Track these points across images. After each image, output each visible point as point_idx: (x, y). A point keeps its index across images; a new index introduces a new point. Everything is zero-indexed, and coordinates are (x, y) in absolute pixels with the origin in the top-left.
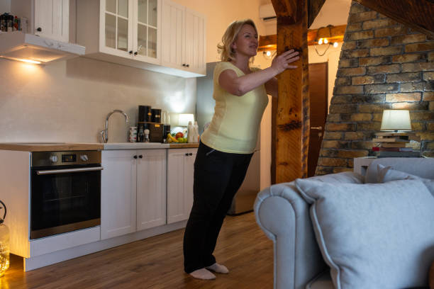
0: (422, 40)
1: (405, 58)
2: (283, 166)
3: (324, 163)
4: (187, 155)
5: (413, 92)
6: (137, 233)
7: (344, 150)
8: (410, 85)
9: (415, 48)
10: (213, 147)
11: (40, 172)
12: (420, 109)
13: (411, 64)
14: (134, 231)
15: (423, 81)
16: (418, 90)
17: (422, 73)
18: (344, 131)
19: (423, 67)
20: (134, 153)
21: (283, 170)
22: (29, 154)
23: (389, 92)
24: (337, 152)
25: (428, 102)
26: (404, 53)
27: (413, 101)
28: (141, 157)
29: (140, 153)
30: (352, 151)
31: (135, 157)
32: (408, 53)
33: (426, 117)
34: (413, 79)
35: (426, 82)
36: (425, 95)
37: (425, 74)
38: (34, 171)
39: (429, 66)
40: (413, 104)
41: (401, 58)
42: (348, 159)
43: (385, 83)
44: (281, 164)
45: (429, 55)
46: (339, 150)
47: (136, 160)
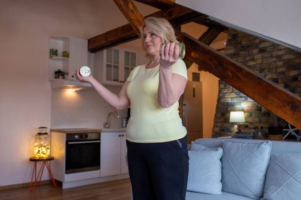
6: (121, 174)
11: (70, 143)
12: (257, 110)
14: (119, 173)
20: (119, 134)
22: (65, 135)
23: (243, 101)
28: (123, 136)
29: (122, 134)
31: (120, 136)
38: (67, 142)
43: (241, 97)
46: (220, 133)
47: (120, 137)
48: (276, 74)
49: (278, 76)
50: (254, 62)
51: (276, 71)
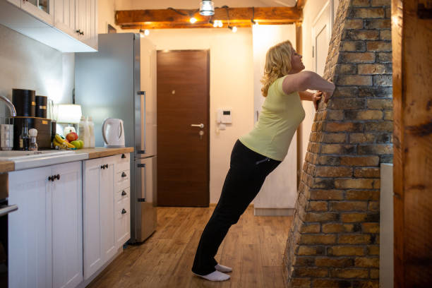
2: (417, 191)
3: (322, 173)
4: (103, 168)
7: (349, 156)
18: (348, 133)
21: (416, 197)
24: (339, 159)
28: (57, 177)
29: (55, 169)
30: (359, 156)
31: (51, 179)
42: (354, 167)
47: (53, 183)
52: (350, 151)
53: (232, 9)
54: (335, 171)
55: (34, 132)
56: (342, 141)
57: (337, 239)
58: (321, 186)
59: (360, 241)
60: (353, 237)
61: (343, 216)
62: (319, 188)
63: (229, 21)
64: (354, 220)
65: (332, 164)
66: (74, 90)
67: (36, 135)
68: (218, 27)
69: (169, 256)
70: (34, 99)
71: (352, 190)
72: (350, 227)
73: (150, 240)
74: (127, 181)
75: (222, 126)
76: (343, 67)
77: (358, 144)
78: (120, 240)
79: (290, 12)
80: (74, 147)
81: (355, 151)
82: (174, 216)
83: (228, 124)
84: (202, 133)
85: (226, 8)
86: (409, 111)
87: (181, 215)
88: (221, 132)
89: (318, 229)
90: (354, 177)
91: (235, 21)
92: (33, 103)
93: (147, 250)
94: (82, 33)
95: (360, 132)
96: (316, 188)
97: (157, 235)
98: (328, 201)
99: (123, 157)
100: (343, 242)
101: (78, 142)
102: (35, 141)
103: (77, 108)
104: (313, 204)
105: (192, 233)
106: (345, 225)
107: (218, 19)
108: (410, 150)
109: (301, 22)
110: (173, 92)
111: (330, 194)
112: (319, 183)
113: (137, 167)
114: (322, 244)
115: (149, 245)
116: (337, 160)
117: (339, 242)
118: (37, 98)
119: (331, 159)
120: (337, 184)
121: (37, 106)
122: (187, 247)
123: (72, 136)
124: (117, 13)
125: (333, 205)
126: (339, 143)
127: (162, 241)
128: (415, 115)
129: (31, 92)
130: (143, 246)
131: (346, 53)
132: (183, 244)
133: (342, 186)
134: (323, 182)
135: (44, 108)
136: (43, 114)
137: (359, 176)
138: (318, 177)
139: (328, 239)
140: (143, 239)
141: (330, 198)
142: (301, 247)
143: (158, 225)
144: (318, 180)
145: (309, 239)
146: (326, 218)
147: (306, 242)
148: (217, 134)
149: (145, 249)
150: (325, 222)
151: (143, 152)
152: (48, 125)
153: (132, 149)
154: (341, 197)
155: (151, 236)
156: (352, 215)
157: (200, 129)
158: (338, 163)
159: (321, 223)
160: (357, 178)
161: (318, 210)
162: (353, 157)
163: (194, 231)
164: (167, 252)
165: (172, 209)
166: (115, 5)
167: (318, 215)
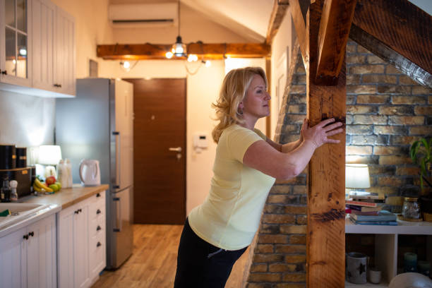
0: (373, 93)
1: (357, 109)
2: (319, 266)
3: (269, 220)
4: (77, 212)
5: (365, 145)
7: (292, 205)
8: (362, 138)
9: (366, 100)
10: (219, 246)
12: (371, 163)
13: (363, 116)
15: (374, 134)
16: (370, 144)
17: (373, 126)
18: (292, 185)
19: (375, 120)
21: (319, 271)
24: (284, 208)
25: (378, 156)
26: (356, 104)
27: (364, 154)
28: (31, 234)
30: (301, 206)
32: (359, 105)
33: (377, 171)
34: (364, 131)
35: (376, 135)
36: (376, 149)
37: (375, 128)
39: (380, 120)
40: (365, 157)
41: (353, 108)
42: (296, 215)
44: (316, 263)
45: (380, 108)
46: (286, 206)
48: (412, 99)
49: (413, 101)
50: (368, 69)
51: (411, 92)
52: (293, 201)
53: (206, 45)
54: (280, 218)
55: (14, 184)
56: (287, 192)
57: (281, 278)
58: (268, 231)
59: (303, 280)
60: (296, 276)
61: (287, 258)
62: (266, 234)
63: (203, 56)
64: (297, 262)
65: (278, 212)
66: (55, 130)
67: (16, 186)
68: (193, 61)
69: (140, 284)
70: (14, 151)
71: (295, 235)
72: (293, 267)
73: (125, 266)
74: (103, 216)
75: (198, 150)
76: (288, 127)
77: (301, 195)
78: (94, 271)
79: (260, 48)
80: (51, 190)
81: (298, 200)
82: (151, 236)
83: (204, 148)
84: (179, 156)
85: (200, 43)
86: (314, 201)
87: (158, 234)
88: (198, 155)
89: (265, 269)
90: (296, 223)
91: (209, 55)
92: (14, 157)
93: (121, 277)
94: (60, 86)
95: (303, 185)
96: (263, 233)
97: (132, 259)
98: (274, 244)
99: (98, 195)
100: (287, 280)
101: (56, 185)
102: (15, 191)
103: (57, 148)
104: (261, 247)
105: (164, 257)
106: (289, 266)
107: (193, 53)
108: (314, 233)
109: (270, 57)
110: (153, 118)
111: (276, 238)
112: (266, 229)
113: (112, 201)
114: (269, 282)
115: (123, 271)
116: (281, 209)
117: (284, 280)
118: (18, 149)
119: (277, 208)
120: (282, 230)
121: (18, 158)
122: (158, 273)
123: (51, 180)
124: (99, 47)
125: (278, 248)
126: (284, 194)
127: (136, 266)
128: (318, 205)
129: (11, 148)
130: (118, 272)
131: (291, 116)
132: (154, 269)
133: (287, 232)
134: (270, 228)
135: (24, 158)
136: (23, 164)
137: (301, 223)
138: (266, 223)
139: (274, 278)
140: (118, 264)
141: (276, 242)
142: (250, 284)
143: (135, 247)
144: (265, 226)
145: (257, 278)
146: (272, 260)
147: (254, 280)
148: (194, 158)
149: (119, 275)
150: (272, 263)
151: (118, 187)
152: (28, 175)
153: (107, 186)
154: (285, 242)
155: (127, 260)
156: (295, 257)
157: (177, 152)
158: (283, 212)
159: (268, 263)
160: (300, 224)
161: (265, 252)
162: (296, 206)
163: (167, 253)
164: (139, 280)
165: (151, 227)
166: (96, 39)
167: (265, 256)
